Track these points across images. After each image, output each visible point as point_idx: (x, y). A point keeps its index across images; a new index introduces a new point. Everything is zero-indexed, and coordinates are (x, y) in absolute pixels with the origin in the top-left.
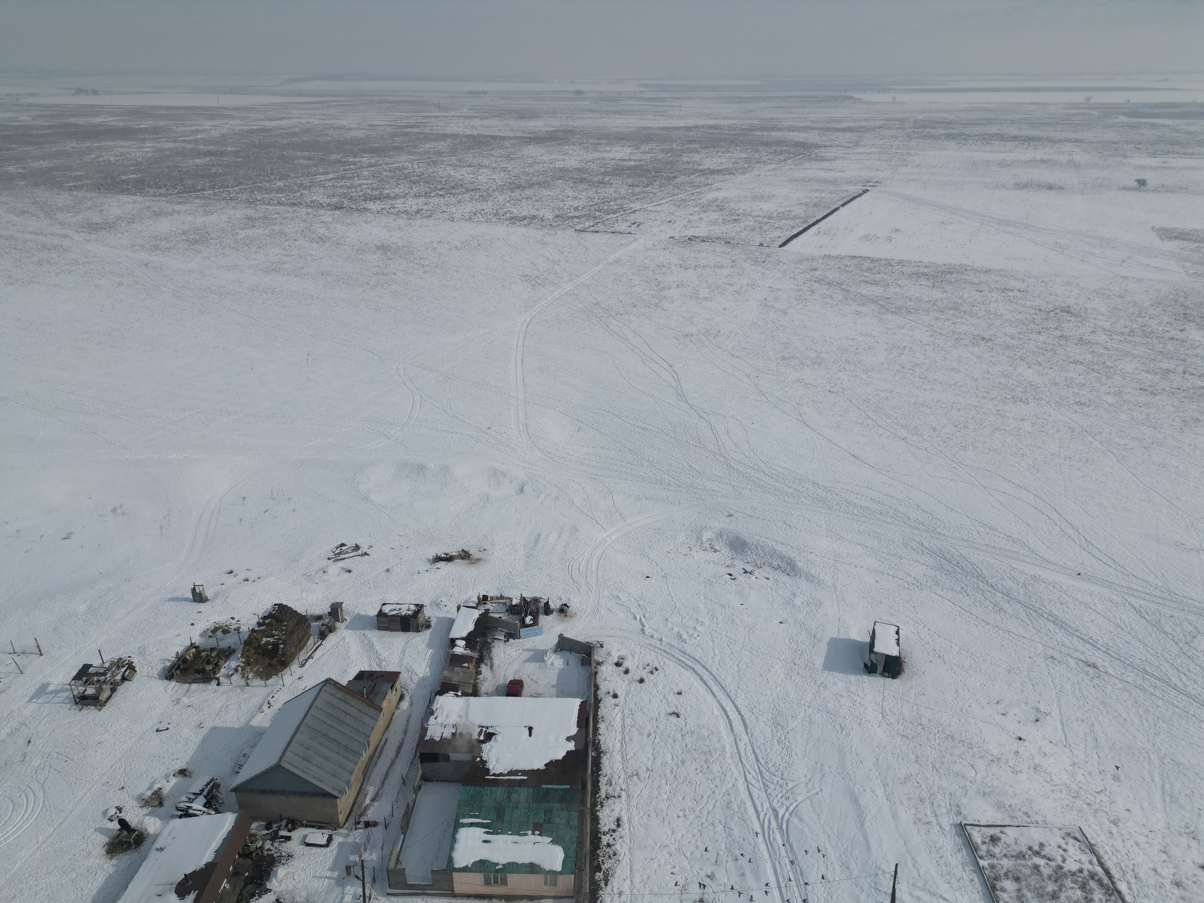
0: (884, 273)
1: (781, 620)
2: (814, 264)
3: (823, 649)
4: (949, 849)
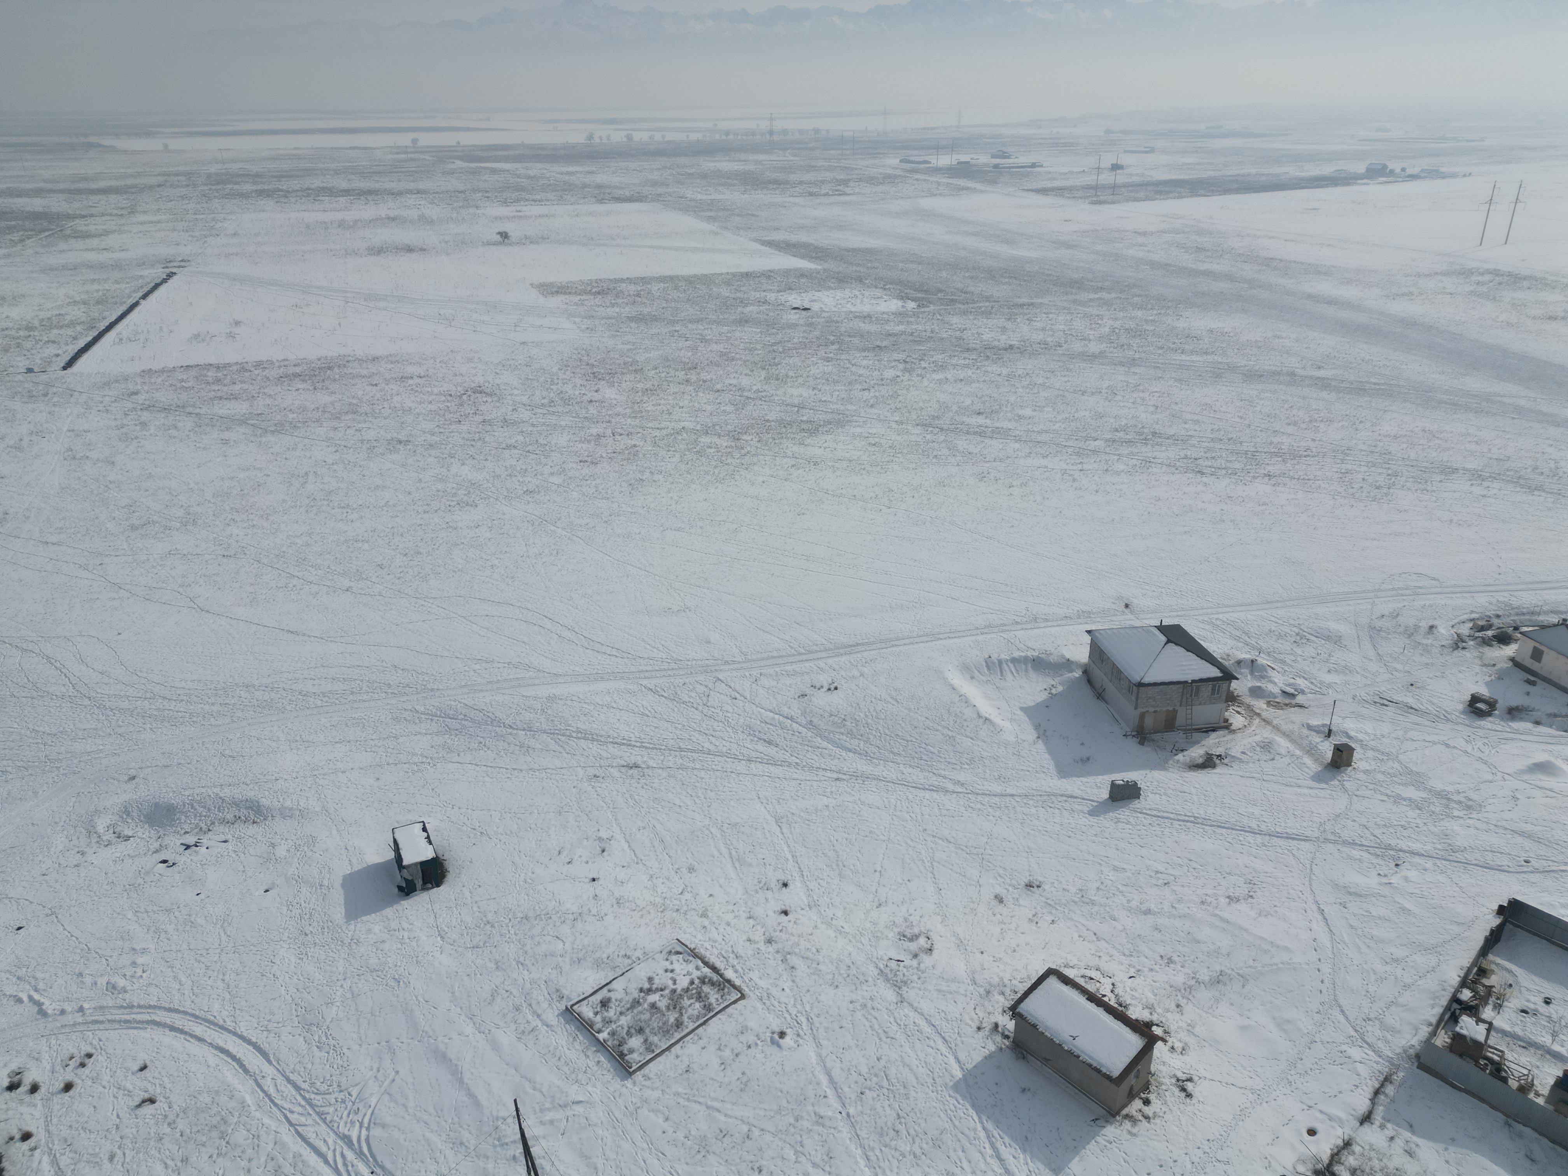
0: (242, 382)
1: (266, 888)
2: (131, 386)
3: (338, 896)
4: (564, 1043)
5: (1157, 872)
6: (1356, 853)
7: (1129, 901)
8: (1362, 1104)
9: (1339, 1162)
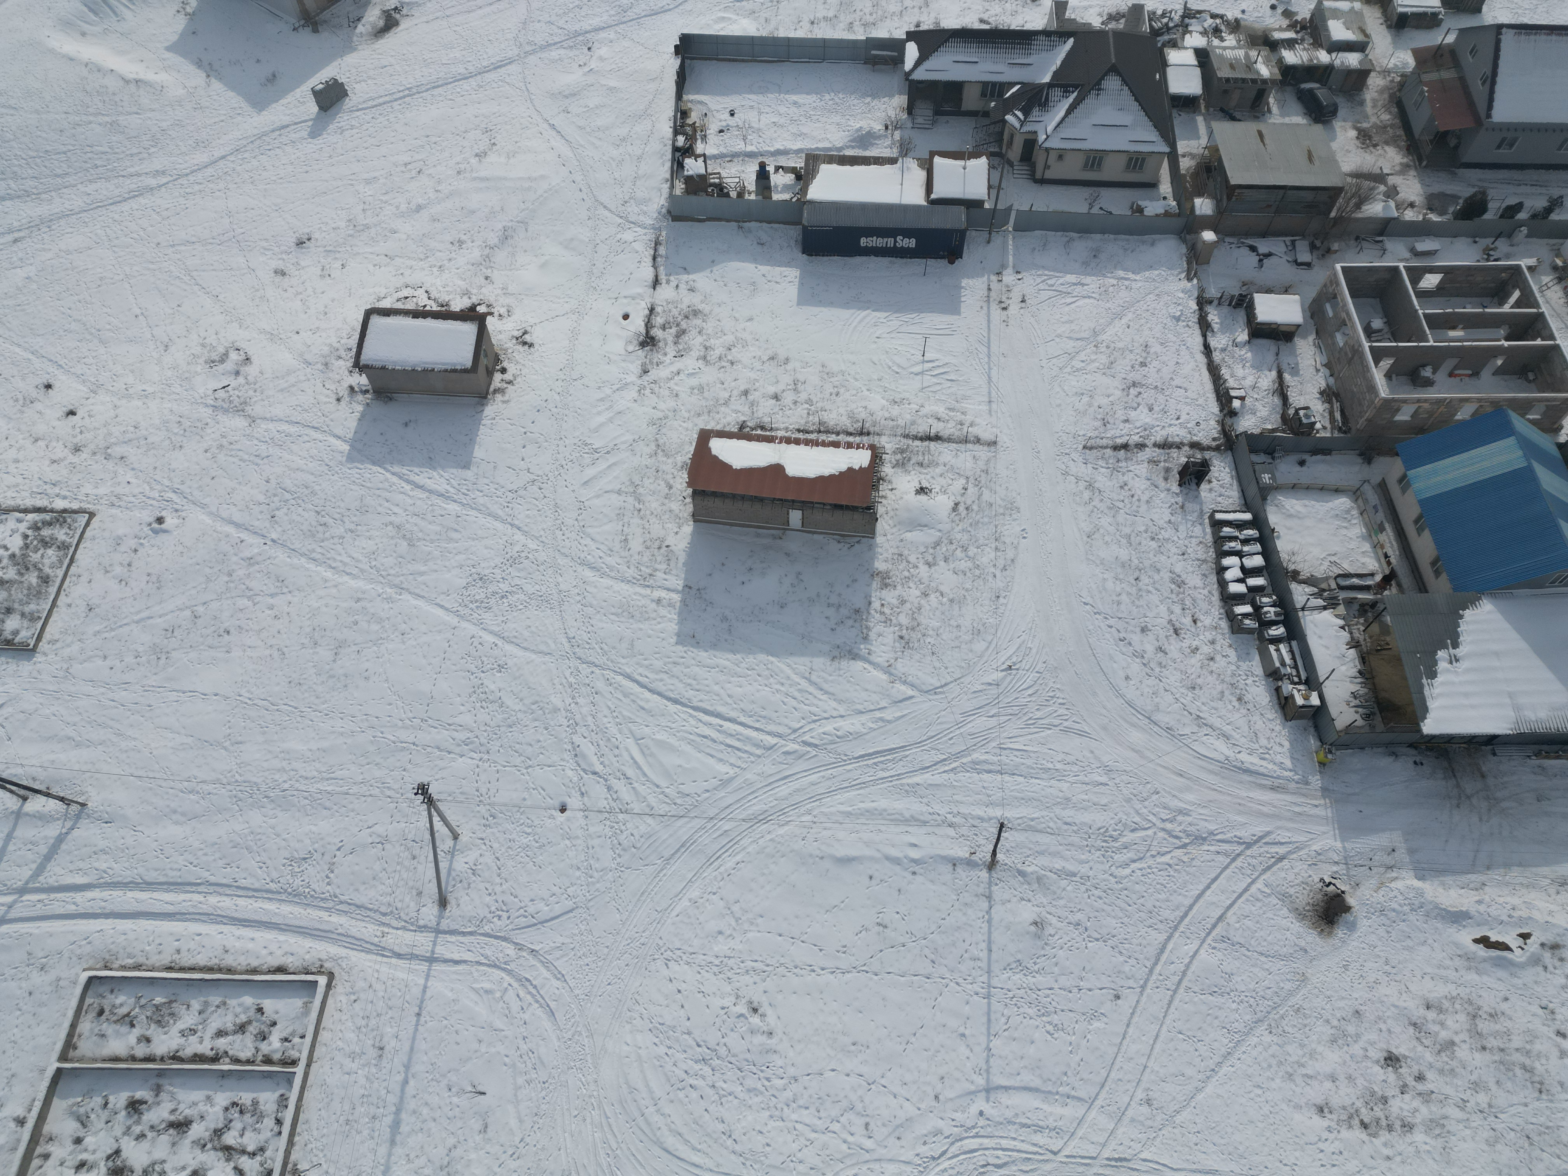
5: (406, 164)
6: (554, 54)
7: (397, 207)
8: (648, 273)
9: (653, 327)
